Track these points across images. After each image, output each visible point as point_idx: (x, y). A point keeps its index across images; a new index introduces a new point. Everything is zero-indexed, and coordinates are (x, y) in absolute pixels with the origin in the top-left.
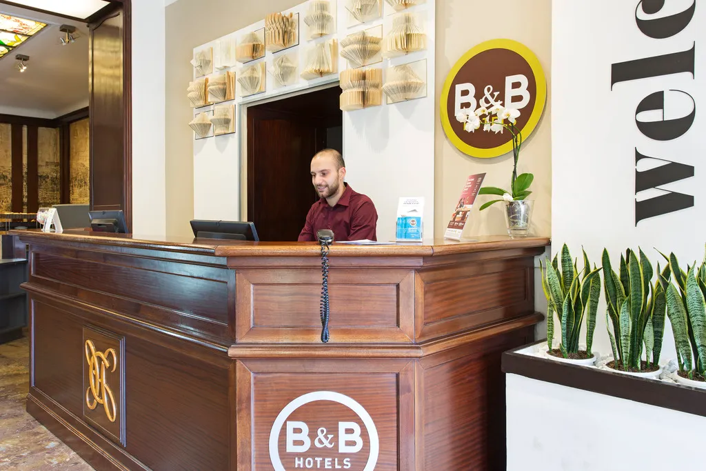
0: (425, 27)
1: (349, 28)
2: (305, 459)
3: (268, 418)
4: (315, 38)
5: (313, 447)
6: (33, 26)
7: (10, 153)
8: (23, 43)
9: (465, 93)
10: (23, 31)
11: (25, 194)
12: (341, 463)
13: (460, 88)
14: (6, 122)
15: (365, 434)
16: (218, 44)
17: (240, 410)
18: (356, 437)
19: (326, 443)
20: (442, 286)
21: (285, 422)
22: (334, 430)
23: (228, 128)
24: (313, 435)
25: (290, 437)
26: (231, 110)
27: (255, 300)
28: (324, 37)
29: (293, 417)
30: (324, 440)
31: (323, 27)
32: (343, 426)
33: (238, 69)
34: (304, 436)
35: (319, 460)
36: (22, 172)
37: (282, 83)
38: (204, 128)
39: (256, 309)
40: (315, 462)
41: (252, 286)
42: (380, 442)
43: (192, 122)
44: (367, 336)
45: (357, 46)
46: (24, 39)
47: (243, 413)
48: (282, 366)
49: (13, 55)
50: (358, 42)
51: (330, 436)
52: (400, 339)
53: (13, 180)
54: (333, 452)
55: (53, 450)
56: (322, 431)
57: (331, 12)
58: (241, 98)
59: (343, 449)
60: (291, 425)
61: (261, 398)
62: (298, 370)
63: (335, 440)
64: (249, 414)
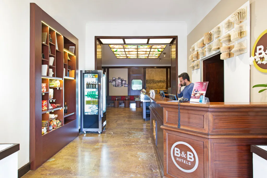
0: (247, 29)
1: (225, 33)
2: (179, 159)
3: (171, 145)
4: (217, 38)
5: (181, 156)
6: (164, 46)
7: (166, 75)
8: (163, 50)
9: (260, 49)
10: (163, 48)
11: (169, 85)
12: (188, 163)
13: (258, 48)
14: (165, 68)
15: (194, 157)
16: (196, 44)
17: (164, 142)
18: (192, 157)
19: (184, 156)
20: (224, 118)
21: (174, 148)
22: (186, 153)
23: (198, 67)
24: (181, 153)
25: (176, 152)
26: (198, 62)
27: (168, 115)
28: (219, 37)
29: (176, 147)
30: (183, 155)
31: (219, 34)
32: (188, 153)
33: (200, 50)
34: (179, 152)
35: (182, 160)
36: (168, 79)
37: (209, 53)
38: (194, 67)
39: (168, 118)
40: (181, 160)
41: (167, 112)
42: (199, 161)
43: (190, 66)
44: (194, 129)
45: (226, 39)
46: (163, 49)
47: (165, 142)
48: (173, 133)
49: (162, 53)
50: (227, 37)
51: (185, 155)
52: (204, 132)
53: (166, 81)
54: (186, 159)
55: (149, 143)
56: (183, 153)
57: (221, 29)
58: (201, 58)
59: (188, 159)
60: (176, 149)
61: (169, 140)
62: (177, 135)
63: (186, 156)
64: (166, 143)
